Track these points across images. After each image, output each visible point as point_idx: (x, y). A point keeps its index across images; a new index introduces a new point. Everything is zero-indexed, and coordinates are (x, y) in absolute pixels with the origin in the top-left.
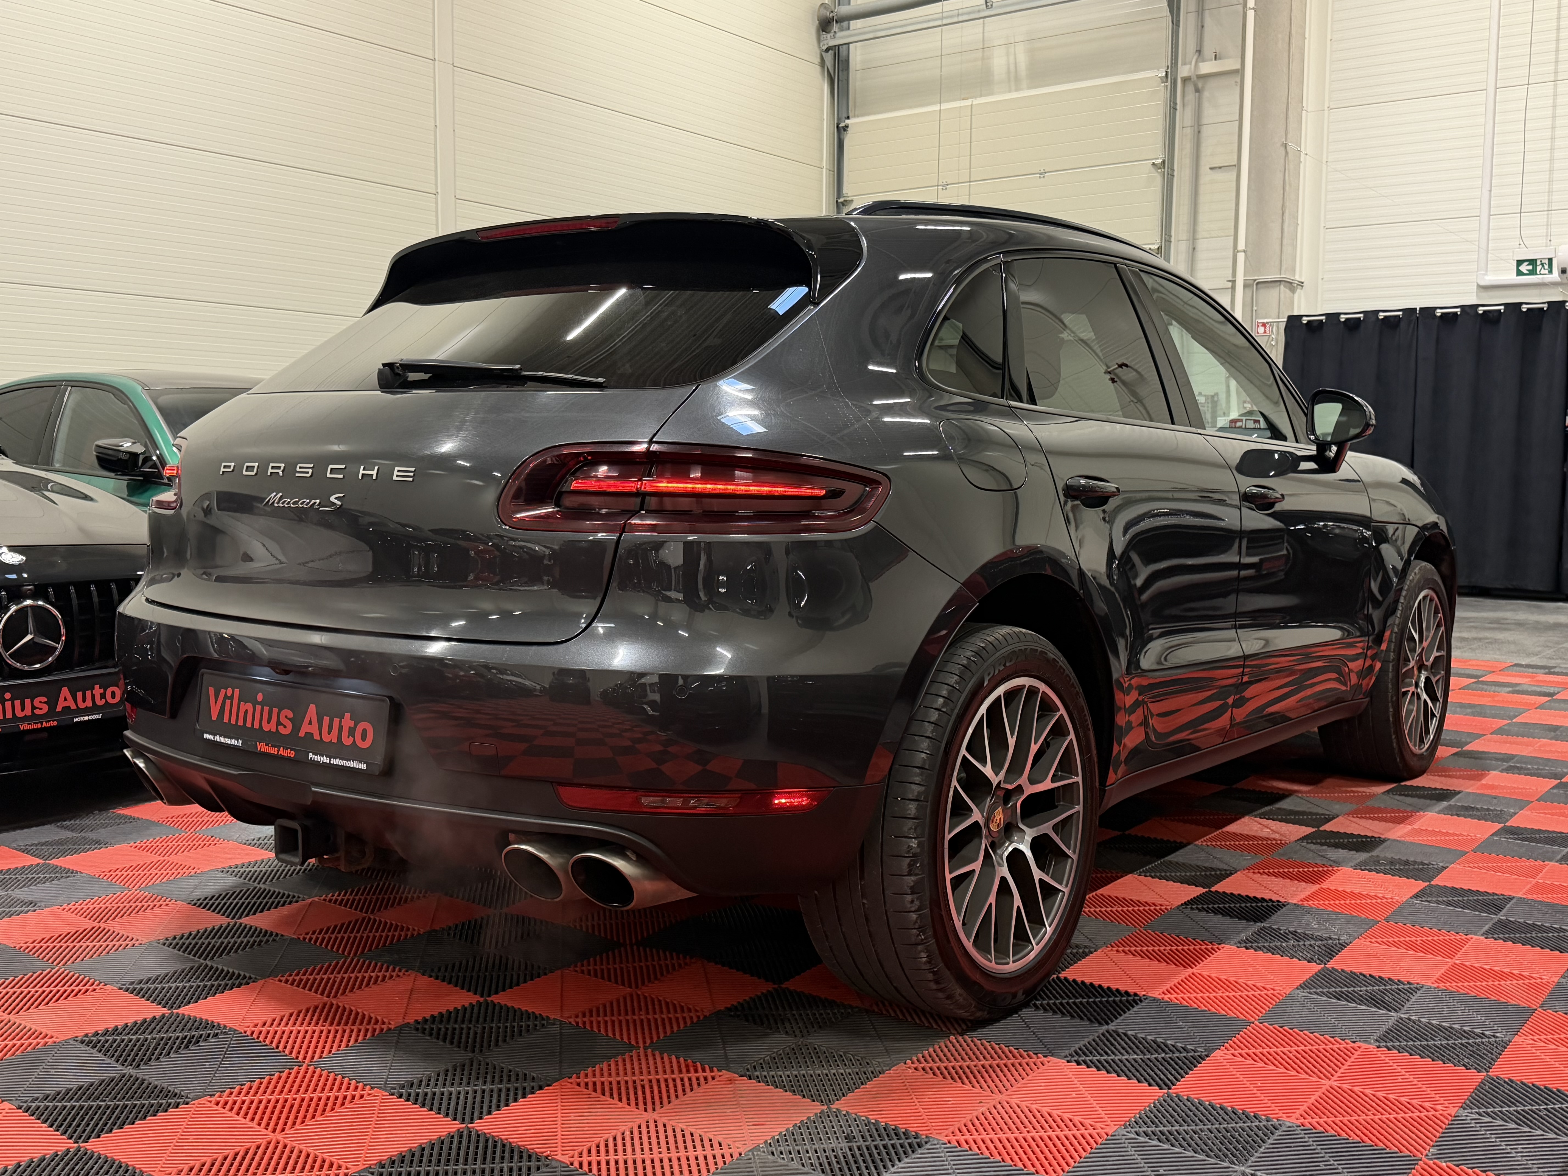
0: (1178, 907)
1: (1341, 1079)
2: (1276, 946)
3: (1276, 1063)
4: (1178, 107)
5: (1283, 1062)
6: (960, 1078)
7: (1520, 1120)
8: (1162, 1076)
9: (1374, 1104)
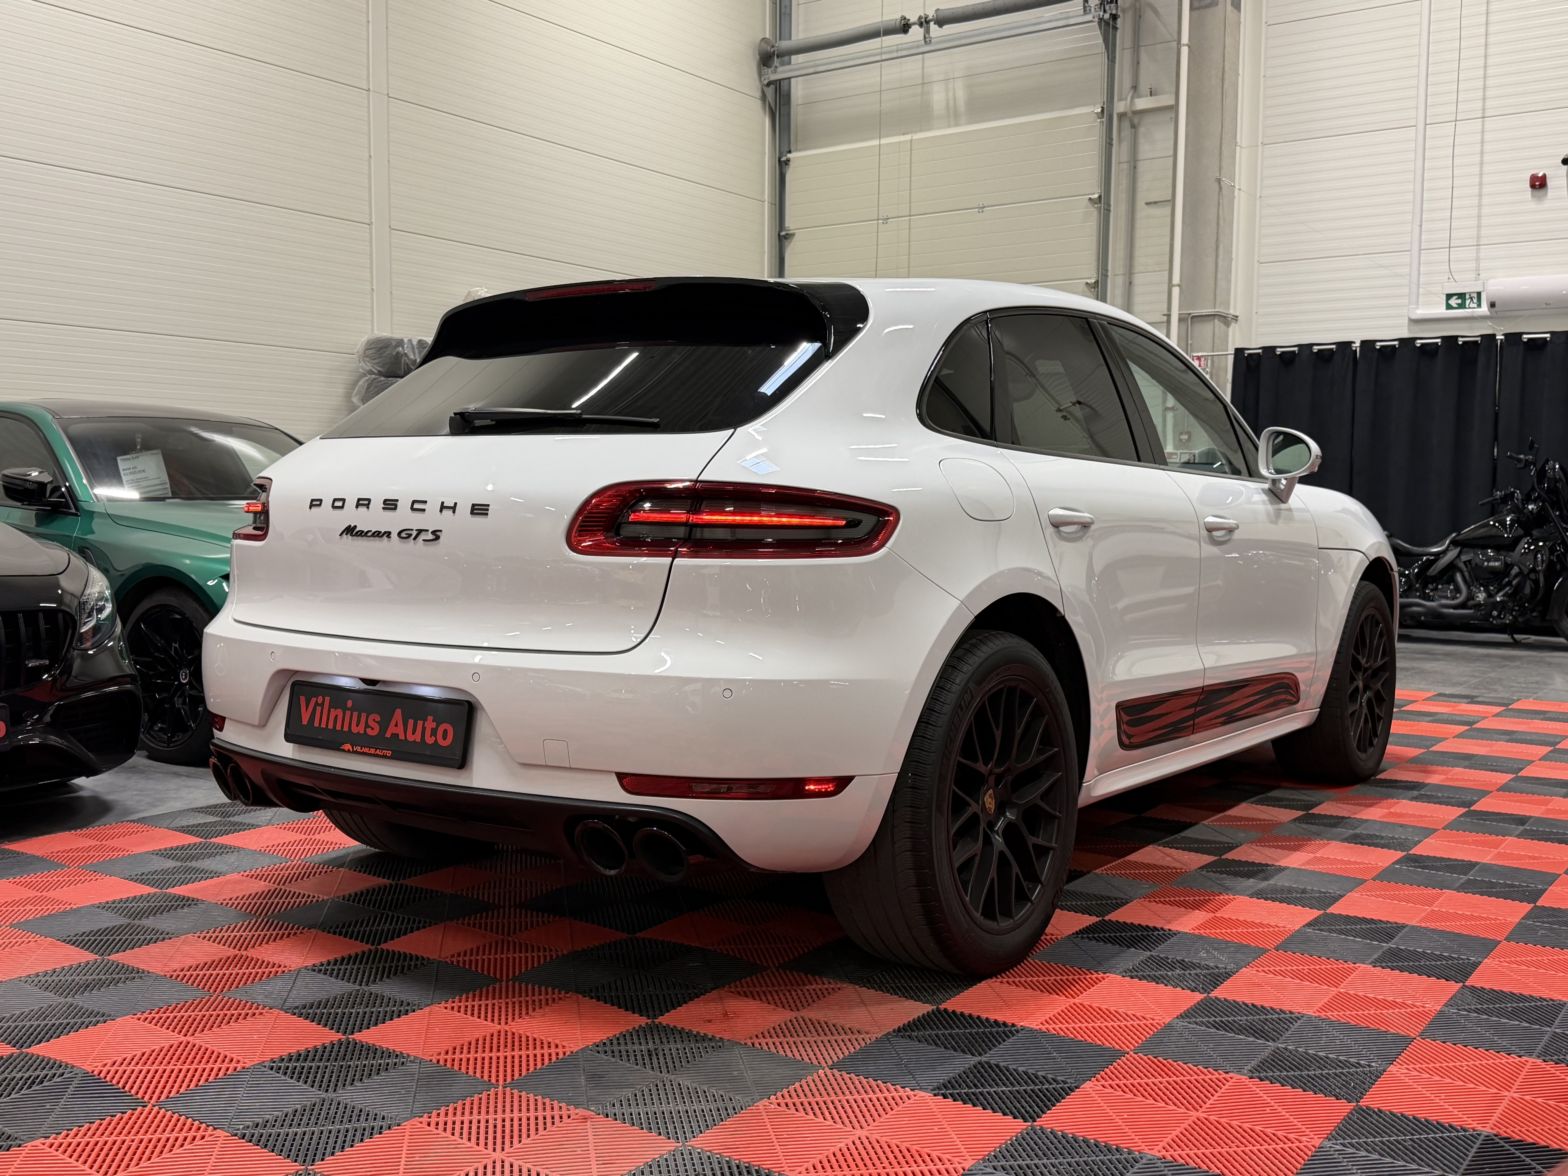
0: (1068, 937)
1: (1209, 1111)
2: (1162, 976)
3: (1146, 1094)
4: (1115, 142)
5: (1153, 1094)
6: (822, 1114)
7: (1384, 1150)
8: (1028, 1109)
9: (1239, 1136)
